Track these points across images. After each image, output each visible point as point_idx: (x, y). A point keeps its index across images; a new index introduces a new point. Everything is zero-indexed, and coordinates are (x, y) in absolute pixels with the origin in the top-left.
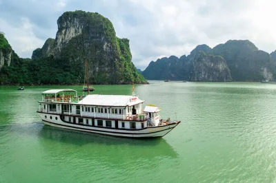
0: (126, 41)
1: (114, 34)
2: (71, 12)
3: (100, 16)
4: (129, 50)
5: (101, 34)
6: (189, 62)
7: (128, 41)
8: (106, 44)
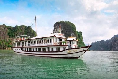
0: (81, 33)
1: (76, 30)
2: (59, 22)
3: (70, 23)
4: (82, 36)
5: (70, 30)
6: (110, 43)
7: (82, 33)
8: (72, 34)
